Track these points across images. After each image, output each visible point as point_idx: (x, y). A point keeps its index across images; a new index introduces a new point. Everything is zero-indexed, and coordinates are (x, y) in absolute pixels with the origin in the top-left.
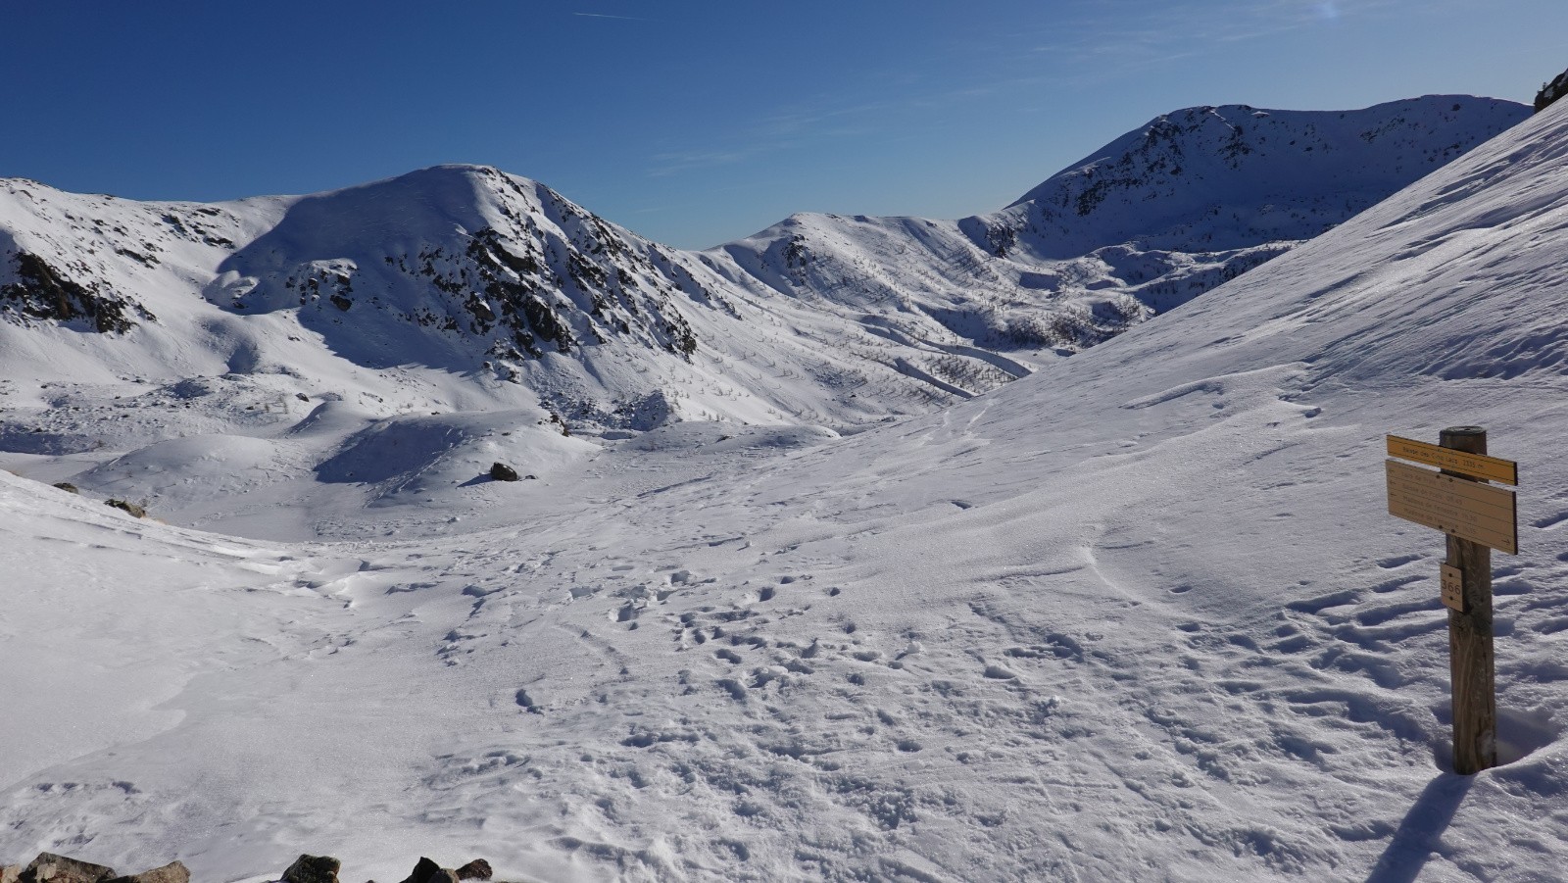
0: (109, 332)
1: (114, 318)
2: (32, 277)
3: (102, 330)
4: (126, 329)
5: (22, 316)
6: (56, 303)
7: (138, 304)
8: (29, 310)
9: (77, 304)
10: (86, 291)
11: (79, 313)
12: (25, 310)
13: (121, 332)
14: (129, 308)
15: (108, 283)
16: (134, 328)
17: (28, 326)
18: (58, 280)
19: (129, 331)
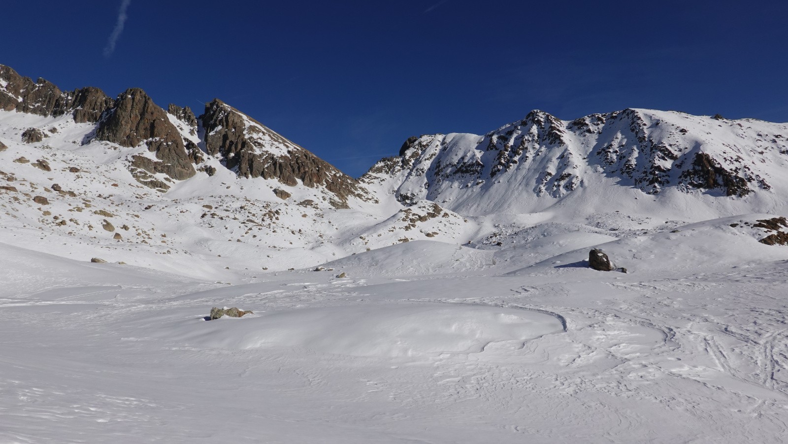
0: (733, 196)
1: (739, 187)
2: (699, 166)
3: (728, 194)
4: (744, 194)
5: (687, 187)
6: (706, 179)
7: (761, 179)
8: (691, 184)
9: (720, 180)
10: (727, 172)
11: (719, 185)
12: (689, 184)
13: (740, 196)
14: (755, 183)
15: (748, 168)
16: (751, 194)
17: (688, 192)
18: (713, 167)
19: (746, 195)
